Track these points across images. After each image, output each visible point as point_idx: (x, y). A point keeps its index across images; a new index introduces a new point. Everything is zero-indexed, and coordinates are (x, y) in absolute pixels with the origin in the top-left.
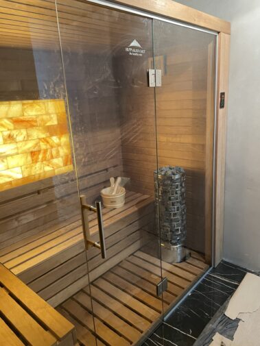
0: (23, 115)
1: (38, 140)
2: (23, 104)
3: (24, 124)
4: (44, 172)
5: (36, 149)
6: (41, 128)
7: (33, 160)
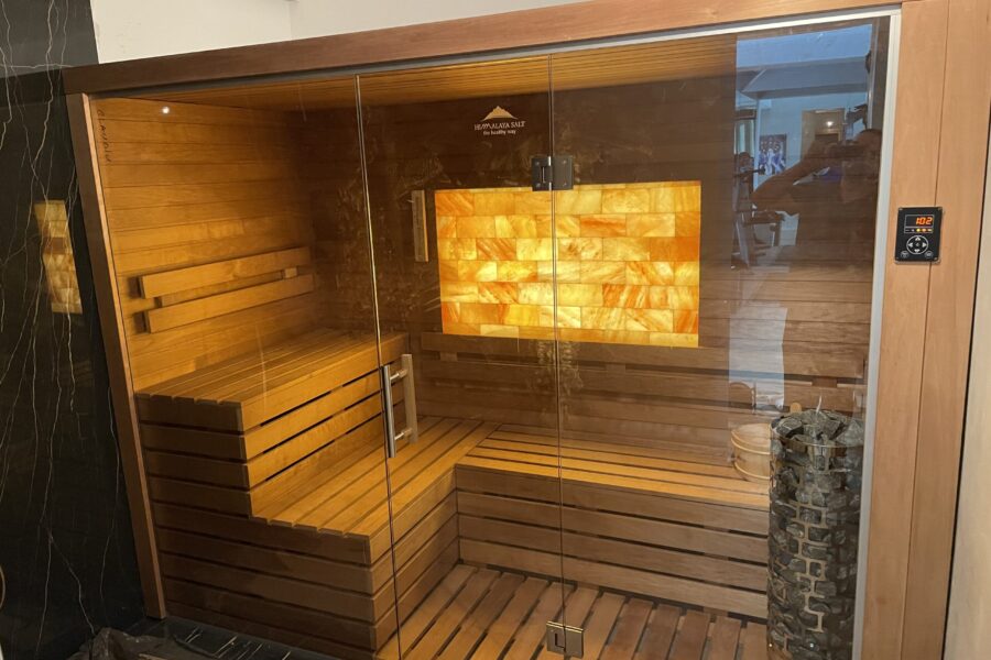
0: (601, 213)
1: (622, 265)
2: (604, 192)
3: (601, 229)
4: (626, 330)
5: (615, 280)
6: (632, 240)
7: (605, 301)
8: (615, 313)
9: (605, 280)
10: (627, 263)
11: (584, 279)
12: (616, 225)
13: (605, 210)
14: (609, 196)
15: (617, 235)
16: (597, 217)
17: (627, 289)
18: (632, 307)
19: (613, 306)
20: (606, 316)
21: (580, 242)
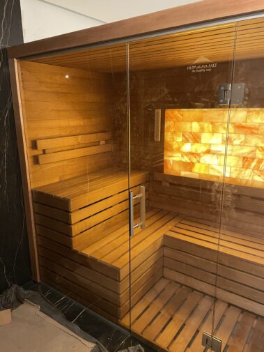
0: (246, 122)
3: (245, 130)
4: (253, 180)
5: (250, 156)
8: (248, 172)
9: (244, 155)
10: (257, 147)
11: (234, 153)
12: (253, 128)
13: (248, 121)
14: (251, 114)
15: (253, 133)
16: (243, 124)
17: (256, 160)
18: (258, 170)
19: (247, 168)
20: (243, 173)
21: (233, 136)
